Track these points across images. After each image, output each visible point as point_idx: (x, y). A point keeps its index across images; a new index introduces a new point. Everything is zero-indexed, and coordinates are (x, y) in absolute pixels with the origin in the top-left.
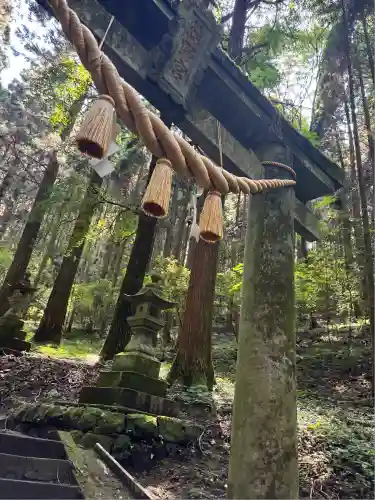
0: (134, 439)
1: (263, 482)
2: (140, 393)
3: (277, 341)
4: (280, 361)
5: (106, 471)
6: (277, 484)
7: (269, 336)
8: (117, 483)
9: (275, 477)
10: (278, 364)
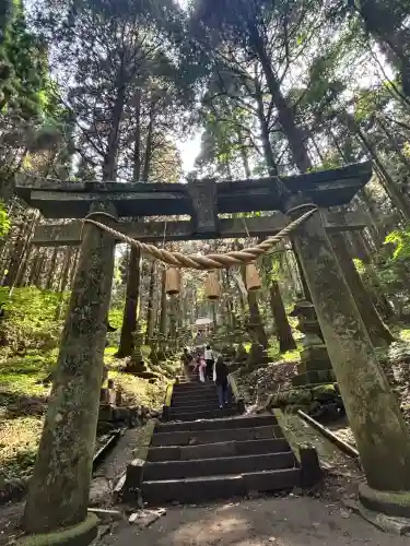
0: (322, 402)
1: (361, 415)
2: (319, 372)
3: (337, 322)
4: (345, 333)
5: (306, 426)
6: (371, 414)
7: (332, 320)
8: (313, 431)
9: (368, 410)
10: (343, 336)
